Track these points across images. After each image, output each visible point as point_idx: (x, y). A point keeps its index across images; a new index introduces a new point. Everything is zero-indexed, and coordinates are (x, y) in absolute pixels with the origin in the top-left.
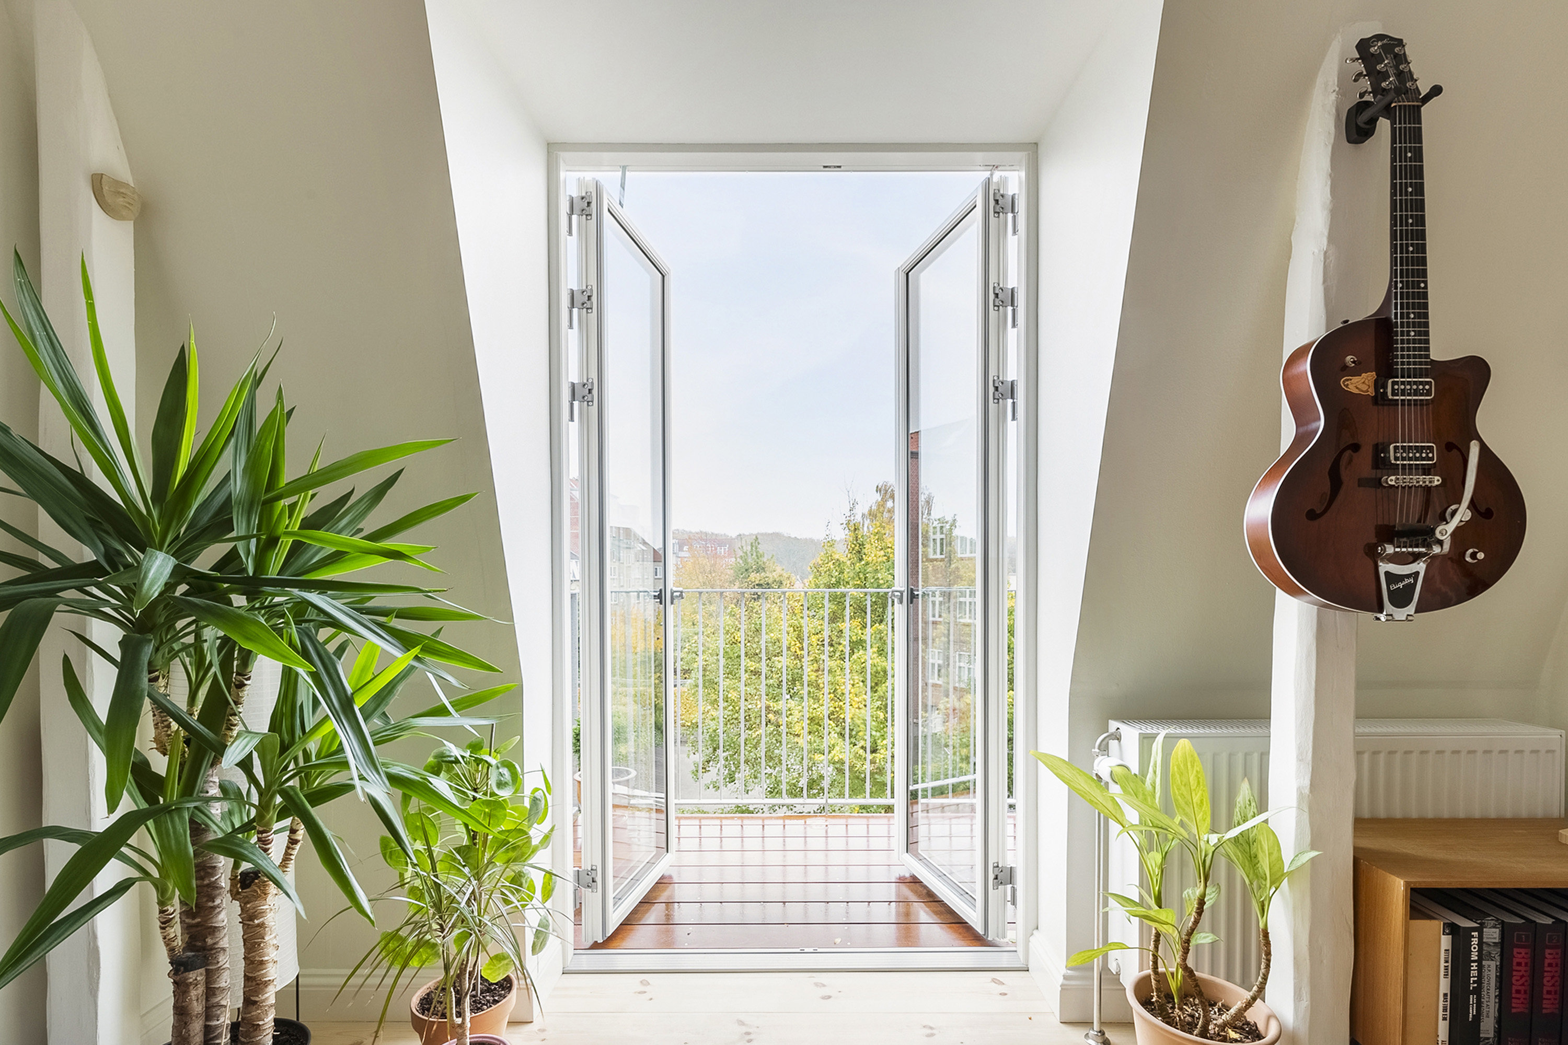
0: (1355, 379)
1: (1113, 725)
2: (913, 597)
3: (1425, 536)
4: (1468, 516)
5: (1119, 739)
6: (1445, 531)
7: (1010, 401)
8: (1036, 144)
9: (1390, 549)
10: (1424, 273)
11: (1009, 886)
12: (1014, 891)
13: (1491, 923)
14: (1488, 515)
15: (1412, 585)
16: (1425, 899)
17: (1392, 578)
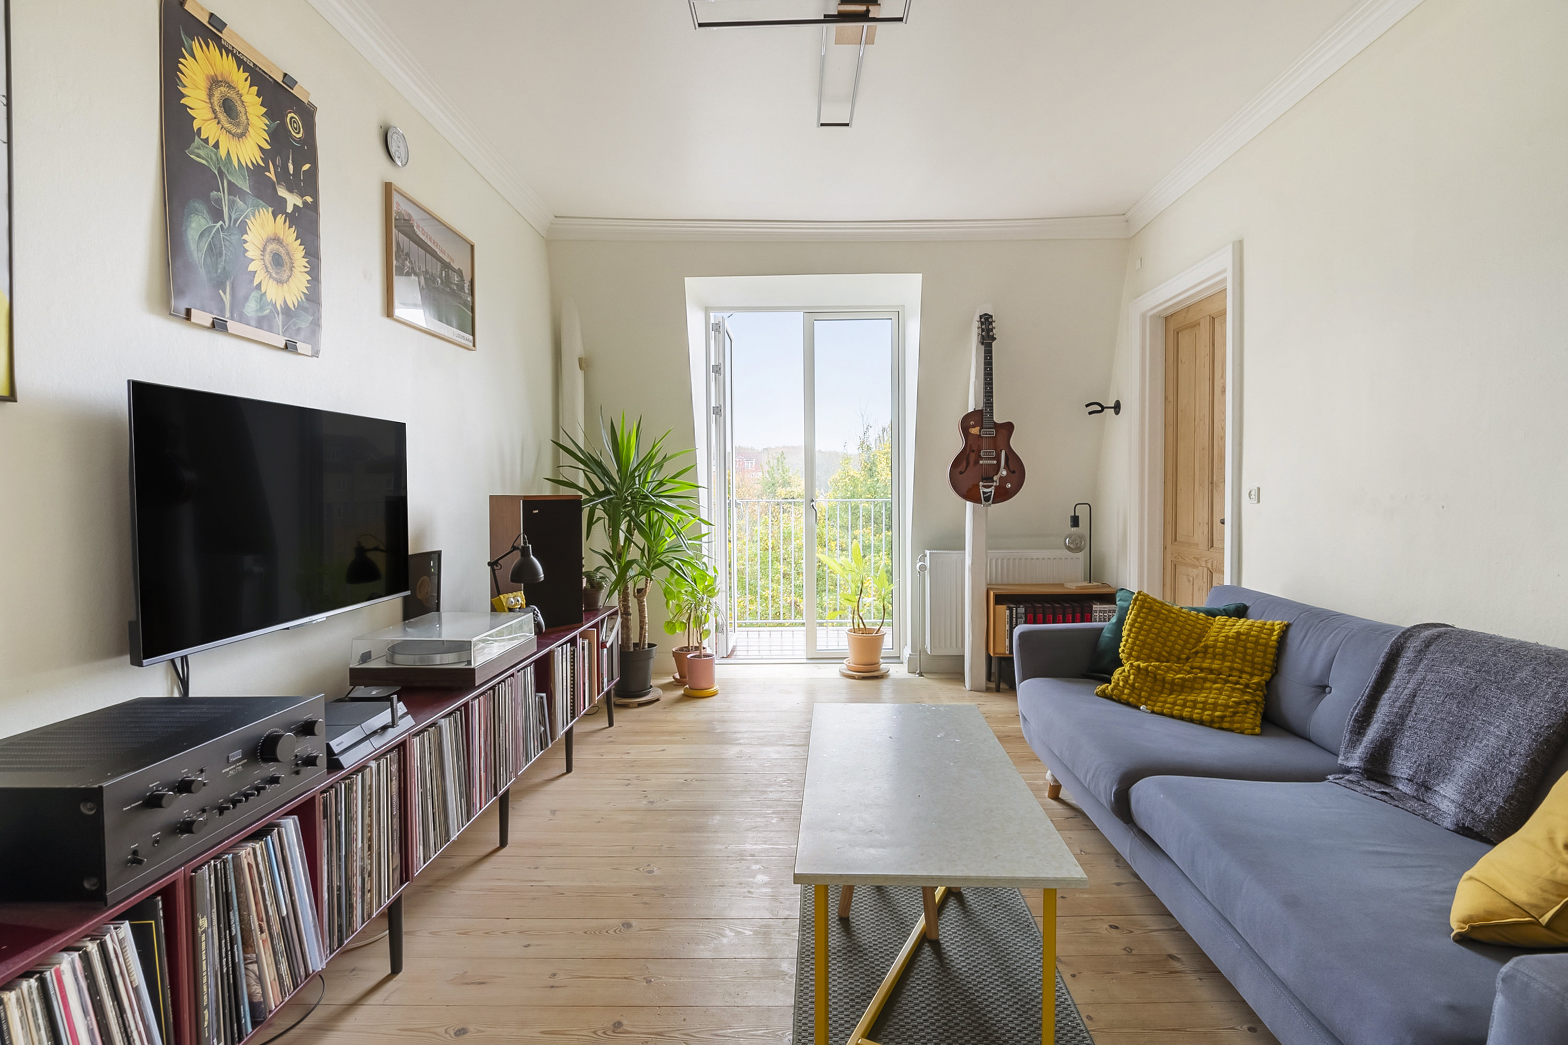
0: (974, 429)
1: (926, 551)
3: (992, 480)
4: (1004, 473)
5: (926, 557)
6: (997, 478)
8: (904, 306)
9: (981, 483)
13: (1021, 606)
14: (1014, 472)
15: (991, 495)
16: (1000, 599)
17: (984, 493)
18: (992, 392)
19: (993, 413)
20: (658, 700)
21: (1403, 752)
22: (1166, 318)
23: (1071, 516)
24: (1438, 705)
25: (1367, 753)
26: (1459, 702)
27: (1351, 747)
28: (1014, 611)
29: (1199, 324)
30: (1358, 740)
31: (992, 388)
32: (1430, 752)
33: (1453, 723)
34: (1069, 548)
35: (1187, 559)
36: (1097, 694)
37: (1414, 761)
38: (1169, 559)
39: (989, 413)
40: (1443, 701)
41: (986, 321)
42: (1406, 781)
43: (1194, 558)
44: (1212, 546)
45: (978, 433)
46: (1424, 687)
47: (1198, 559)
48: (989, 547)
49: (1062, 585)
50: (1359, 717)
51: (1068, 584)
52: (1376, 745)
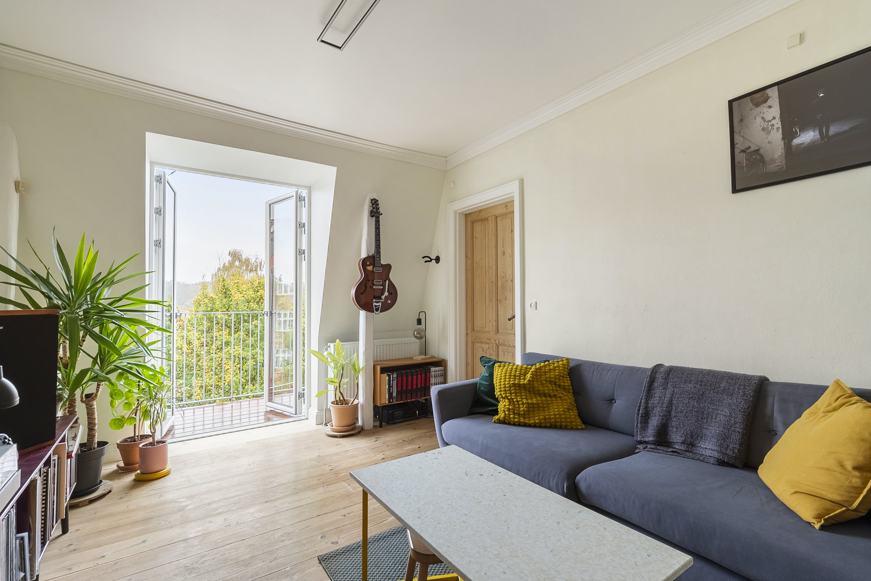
0: (369, 267)
1: (329, 344)
2: (271, 314)
3: (380, 298)
4: (387, 294)
5: (330, 347)
6: (383, 297)
7: (303, 255)
8: (310, 187)
9: (374, 300)
10: (380, 248)
11: (303, 398)
12: (304, 399)
13: (395, 373)
14: (391, 294)
15: (379, 307)
16: (384, 370)
17: (376, 306)
18: (380, 246)
19: (380, 258)
20: (110, 491)
21: (675, 429)
22: (466, 215)
23: (417, 319)
24: (686, 404)
25: (656, 433)
26: (697, 401)
27: (643, 430)
28: (391, 377)
29: (488, 219)
30: (645, 426)
31: (380, 243)
32: (690, 427)
33: (697, 412)
34: (416, 337)
35: (482, 340)
36: (495, 422)
37: (682, 433)
38: (470, 340)
39: (378, 258)
40: (688, 402)
41: (375, 203)
42: (680, 444)
43: (487, 339)
44: (498, 332)
45: (372, 270)
46: (675, 396)
47: (489, 339)
48: (374, 339)
49: (411, 358)
50: (643, 414)
51: (416, 357)
52: (660, 428)
